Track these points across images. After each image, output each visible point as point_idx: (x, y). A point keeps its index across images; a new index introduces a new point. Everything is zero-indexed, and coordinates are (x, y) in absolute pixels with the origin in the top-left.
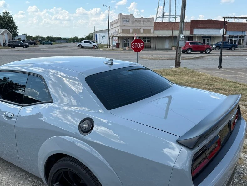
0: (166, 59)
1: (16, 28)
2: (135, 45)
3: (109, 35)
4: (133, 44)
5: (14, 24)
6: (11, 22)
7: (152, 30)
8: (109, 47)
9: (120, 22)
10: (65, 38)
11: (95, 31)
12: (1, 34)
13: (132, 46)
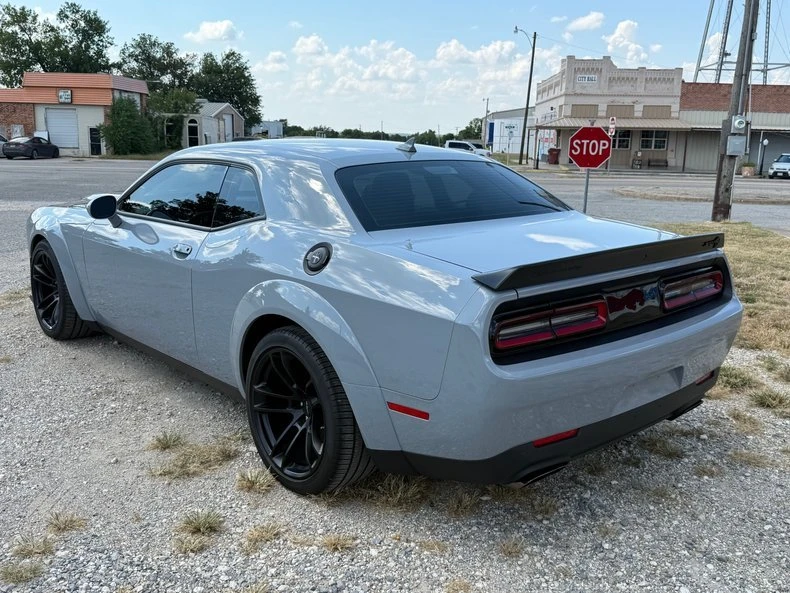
0: (701, 200)
1: (256, 101)
2: (581, 146)
3: (527, 125)
4: (577, 144)
5: (252, 87)
6: (245, 83)
7: (676, 107)
8: (524, 162)
9: (569, 82)
10: (397, 135)
11: (488, 112)
12: (216, 116)
13: (572, 147)
